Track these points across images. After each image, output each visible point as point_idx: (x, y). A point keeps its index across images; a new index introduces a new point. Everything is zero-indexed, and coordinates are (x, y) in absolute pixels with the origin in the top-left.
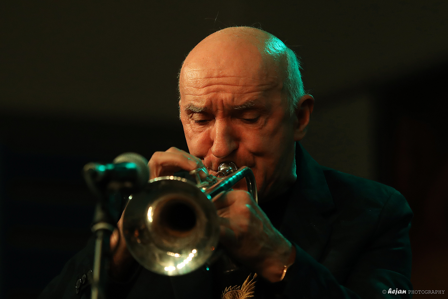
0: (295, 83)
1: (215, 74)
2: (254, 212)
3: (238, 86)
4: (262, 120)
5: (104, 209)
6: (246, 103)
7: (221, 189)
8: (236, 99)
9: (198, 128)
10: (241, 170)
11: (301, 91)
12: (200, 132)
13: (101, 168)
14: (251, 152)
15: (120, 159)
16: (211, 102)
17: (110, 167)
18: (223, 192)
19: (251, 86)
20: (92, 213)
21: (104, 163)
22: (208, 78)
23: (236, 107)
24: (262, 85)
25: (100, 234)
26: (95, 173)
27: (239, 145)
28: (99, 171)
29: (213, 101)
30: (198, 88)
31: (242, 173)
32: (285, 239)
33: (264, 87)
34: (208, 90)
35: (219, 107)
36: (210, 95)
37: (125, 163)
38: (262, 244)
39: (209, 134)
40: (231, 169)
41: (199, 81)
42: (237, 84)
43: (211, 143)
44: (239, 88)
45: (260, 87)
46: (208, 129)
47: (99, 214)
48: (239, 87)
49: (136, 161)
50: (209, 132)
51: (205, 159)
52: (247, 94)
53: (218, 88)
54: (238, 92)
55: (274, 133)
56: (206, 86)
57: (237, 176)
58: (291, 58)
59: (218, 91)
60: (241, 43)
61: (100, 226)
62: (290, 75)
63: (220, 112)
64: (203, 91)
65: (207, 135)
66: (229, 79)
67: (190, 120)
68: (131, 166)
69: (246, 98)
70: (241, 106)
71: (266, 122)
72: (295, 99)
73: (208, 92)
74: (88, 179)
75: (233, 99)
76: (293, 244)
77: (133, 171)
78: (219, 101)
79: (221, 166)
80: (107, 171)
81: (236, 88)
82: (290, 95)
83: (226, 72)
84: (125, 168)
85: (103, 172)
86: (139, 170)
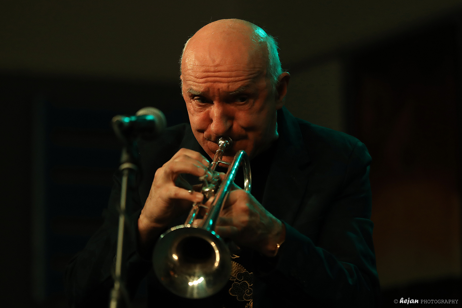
0: (275, 65)
1: (212, 70)
3: (231, 77)
4: (251, 101)
5: (129, 152)
6: (239, 88)
8: (230, 87)
11: (280, 69)
12: (201, 112)
13: (126, 120)
14: (242, 127)
15: (141, 112)
17: (133, 118)
19: (243, 76)
20: (119, 156)
21: (128, 115)
22: (206, 72)
23: (230, 92)
25: (126, 172)
26: (121, 124)
27: (233, 123)
28: (125, 122)
29: (210, 89)
33: (252, 75)
34: (206, 80)
35: (216, 94)
36: (208, 84)
37: (145, 115)
39: (208, 114)
40: (227, 142)
43: (211, 121)
46: (207, 110)
47: (125, 156)
48: (233, 78)
49: (154, 114)
50: (208, 112)
51: (205, 133)
52: (240, 82)
53: (214, 80)
54: (232, 81)
56: (204, 78)
58: (271, 47)
59: (215, 82)
60: (231, 41)
61: (126, 166)
62: (271, 61)
63: (217, 98)
64: (202, 80)
66: (223, 73)
67: (192, 100)
68: (150, 118)
69: (239, 85)
70: (235, 91)
71: (254, 103)
72: (276, 79)
73: (206, 82)
74: (116, 129)
75: (228, 88)
76: (283, 222)
77: (152, 122)
78: (216, 90)
79: (220, 139)
80: (131, 122)
81: (230, 79)
82: (272, 76)
83: (221, 68)
84: (145, 120)
85: (127, 123)
86: (157, 121)
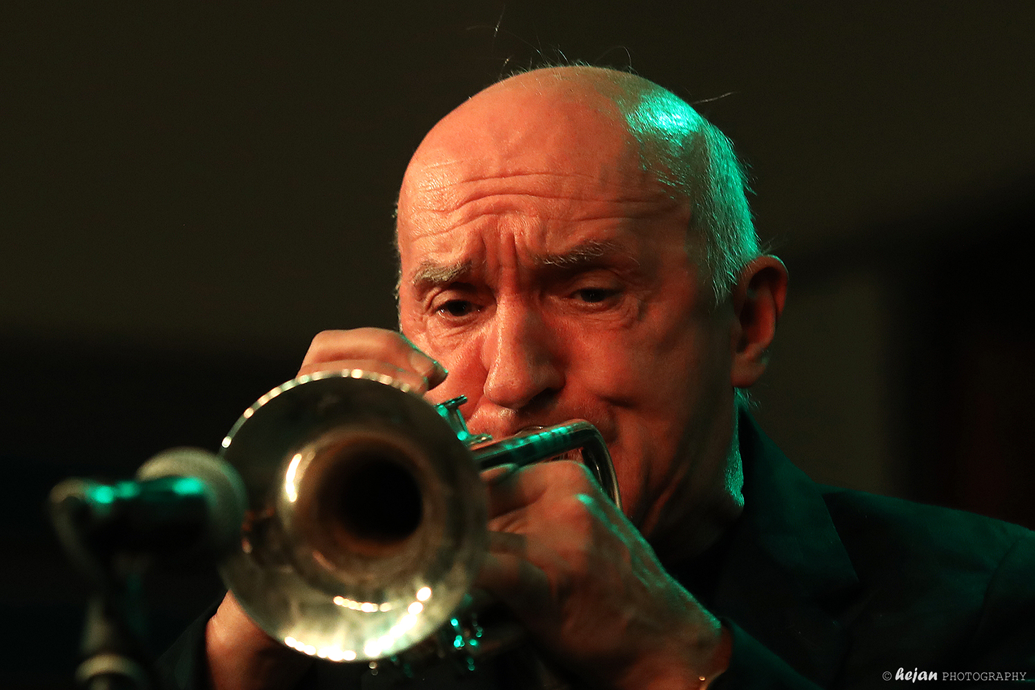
1: (494, 169)
2: (602, 516)
3: (558, 197)
4: (631, 301)
6: (580, 247)
7: (506, 458)
8: (550, 235)
9: (448, 336)
10: (569, 425)
11: (750, 244)
12: (454, 347)
13: (103, 495)
14: (600, 397)
15: (155, 468)
16: (482, 241)
17: (128, 490)
18: (509, 466)
19: (597, 200)
20: (77, 627)
21: (110, 477)
22: (473, 180)
23: (548, 257)
24: (629, 200)
26: (83, 510)
27: (565, 378)
28: (97, 503)
29: (487, 237)
30: (445, 212)
31: (569, 430)
32: (699, 606)
33: (634, 206)
34: (473, 210)
35: (505, 258)
36: (479, 222)
37: (173, 477)
38: (629, 613)
39: (477, 349)
41: (446, 192)
42: (556, 194)
44: (560, 204)
45: (623, 206)
46: (474, 336)
48: (562, 201)
49: (203, 473)
50: (480, 342)
52: (583, 224)
53: (499, 202)
54: (556, 215)
55: (665, 344)
56: (467, 202)
57: (553, 434)
59: (500, 210)
61: (101, 665)
63: (507, 274)
64: (457, 216)
65: (473, 354)
66: (533, 178)
67: (426, 316)
68: (189, 486)
69: (580, 234)
70: (564, 256)
71: (643, 310)
73: (472, 216)
74: (64, 527)
75: (542, 236)
76: (723, 623)
77: (195, 503)
78: (504, 240)
80: (119, 503)
81: (553, 205)
83: (525, 162)
84: (171, 494)
85: (106, 505)
86: (213, 497)
